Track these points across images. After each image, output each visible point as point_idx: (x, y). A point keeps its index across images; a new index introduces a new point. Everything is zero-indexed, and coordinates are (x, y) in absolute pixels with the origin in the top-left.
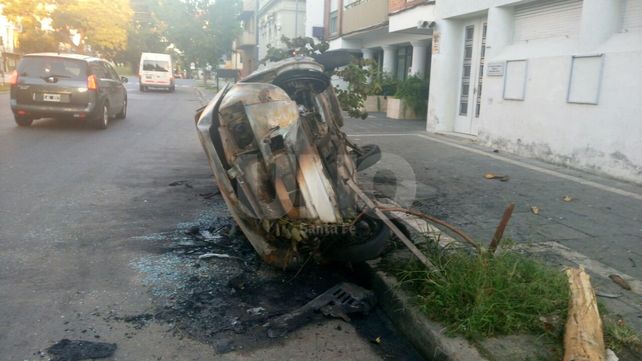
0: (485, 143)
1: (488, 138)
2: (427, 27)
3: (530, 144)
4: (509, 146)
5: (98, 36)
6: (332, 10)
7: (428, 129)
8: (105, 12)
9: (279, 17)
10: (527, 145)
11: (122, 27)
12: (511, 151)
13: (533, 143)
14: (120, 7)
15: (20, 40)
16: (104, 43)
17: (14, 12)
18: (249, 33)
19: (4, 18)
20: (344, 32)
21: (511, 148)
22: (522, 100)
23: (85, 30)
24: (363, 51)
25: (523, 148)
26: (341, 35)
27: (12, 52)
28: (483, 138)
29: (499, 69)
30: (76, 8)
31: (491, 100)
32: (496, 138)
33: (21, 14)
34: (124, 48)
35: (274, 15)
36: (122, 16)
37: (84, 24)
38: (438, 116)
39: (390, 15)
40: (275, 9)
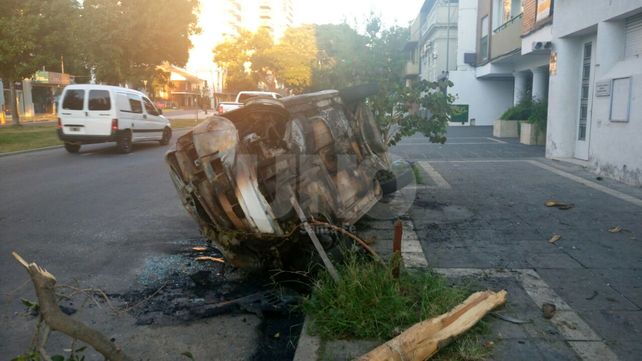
0: (595, 169)
1: (597, 164)
2: (543, 48)
3: (635, 171)
4: (616, 173)
5: (287, 75)
6: (484, 35)
7: (547, 156)
8: (293, 53)
9: (436, 45)
10: (632, 172)
11: (307, 65)
12: (618, 179)
13: (638, 169)
14: (305, 47)
15: (228, 82)
16: (292, 81)
17: (222, 59)
18: (413, 63)
19: (215, 64)
20: (493, 56)
21: (617, 175)
22: (627, 122)
23: (277, 70)
24: (514, 74)
25: (628, 175)
26: (490, 60)
27: (221, 92)
28: (592, 164)
29: (606, 88)
30: (270, 51)
31: (599, 123)
32: (604, 164)
33: (226, 60)
34: (308, 84)
35: (431, 44)
36: (307, 55)
37: (276, 64)
38: (556, 141)
39: (523, 37)
40: (433, 39)
